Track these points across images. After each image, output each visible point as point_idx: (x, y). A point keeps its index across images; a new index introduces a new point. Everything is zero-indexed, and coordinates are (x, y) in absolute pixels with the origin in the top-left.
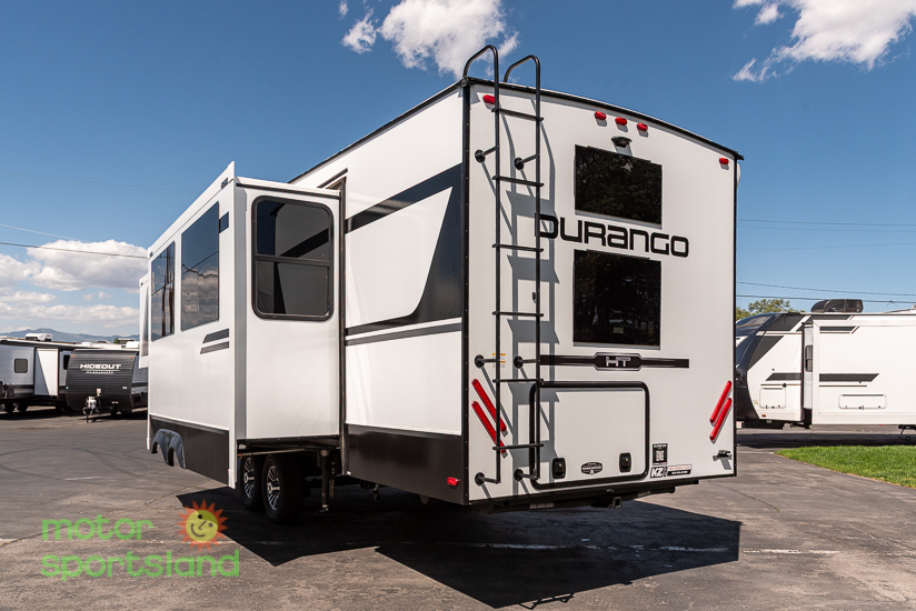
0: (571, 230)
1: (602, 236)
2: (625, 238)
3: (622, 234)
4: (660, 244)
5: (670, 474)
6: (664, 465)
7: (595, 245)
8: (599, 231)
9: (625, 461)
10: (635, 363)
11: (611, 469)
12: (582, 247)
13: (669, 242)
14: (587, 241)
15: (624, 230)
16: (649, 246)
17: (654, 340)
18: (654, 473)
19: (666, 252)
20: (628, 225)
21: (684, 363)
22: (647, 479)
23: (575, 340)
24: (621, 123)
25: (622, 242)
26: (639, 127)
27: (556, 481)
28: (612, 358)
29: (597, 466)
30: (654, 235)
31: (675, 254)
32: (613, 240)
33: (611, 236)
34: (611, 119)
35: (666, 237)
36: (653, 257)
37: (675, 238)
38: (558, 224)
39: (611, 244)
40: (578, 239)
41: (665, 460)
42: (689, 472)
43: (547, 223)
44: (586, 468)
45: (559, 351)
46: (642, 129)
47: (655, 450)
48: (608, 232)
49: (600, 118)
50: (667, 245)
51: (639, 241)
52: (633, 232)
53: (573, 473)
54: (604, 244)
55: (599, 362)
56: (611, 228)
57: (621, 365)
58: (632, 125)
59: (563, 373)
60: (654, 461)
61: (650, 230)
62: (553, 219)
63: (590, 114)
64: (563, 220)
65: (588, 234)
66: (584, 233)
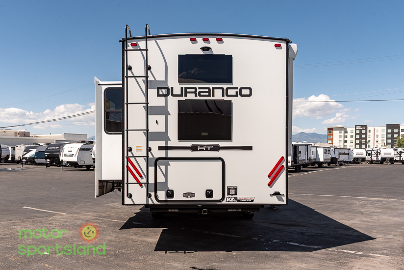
0: (177, 91)
1: (195, 92)
2: (209, 92)
3: (207, 90)
5: (239, 201)
6: (235, 196)
7: (191, 97)
8: (193, 90)
9: (209, 193)
10: (216, 148)
11: (201, 196)
12: (183, 98)
13: (238, 90)
14: (186, 96)
15: (209, 88)
16: (225, 92)
17: (229, 137)
18: (228, 200)
19: (236, 95)
20: (211, 86)
21: (250, 148)
22: (224, 202)
23: (179, 139)
24: (206, 40)
25: (207, 94)
26: (218, 40)
27: (168, 199)
28: (203, 146)
29: (193, 195)
30: (227, 89)
31: (242, 95)
32: (202, 94)
33: (200, 92)
34: (200, 40)
35: (237, 88)
36: (226, 98)
37: (241, 89)
38: (170, 91)
39: (200, 95)
40: (181, 95)
41: (236, 194)
42: (252, 201)
43: (164, 90)
44: (185, 195)
45: (170, 144)
46: (219, 40)
47: (229, 189)
48: (198, 90)
49: (193, 40)
50: (237, 92)
51: (218, 92)
52: (214, 88)
53: (178, 196)
54: (196, 96)
55: (194, 148)
56: (200, 88)
57: (207, 149)
58: (213, 40)
59: (172, 154)
60: (229, 194)
61: (225, 86)
62: (167, 88)
63: (188, 40)
64: (172, 88)
65: (186, 93)
66: (184, 92)
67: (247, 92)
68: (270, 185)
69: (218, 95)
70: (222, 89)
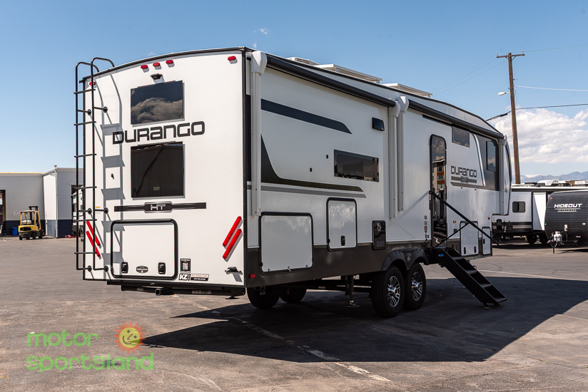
0: (131, 136)
1: (147, 135)
2: (161, 133)
3: (159, 131)
4: (184, 130)
5: (192, 279)
6: (188, 272)
7: (144, 141)
8: (145, 132)
9: (162, 268)
10: (169, 207)
11: (153, 272)
12: (135, 144)
13: (190, 127)
14: (139, 140)
15: (160, 128)
16: (177, 133)
17: (180, 192)
18: (181, 277)
19: (188, 134)
20: (162, 125)
21: (203, 206)
22: (177, 280)
23: (132, 197)
24: (157, 66)
25: (159, 135)
26: (168, 62)
27: (123, 274)
28: (155, 205)
29: (145, 269)
30: (180, 126)
31: (194, 134)
32: (154, 136)
33: (152, 134)
34: (150, 66)
35: (188, 124)
36: (178, 139)
37: (195, 124)
38: (124, 135)
39: (152, 138)
40: (134, 140)
41: (189, 269)
42: (207, 279)
43: (118, 136)
44: (139, 269)
45: (126, 203)
46: (170, 63)
47: (182, 262)
48: (151, 132)
49: (145, 68)
50: (189, 130)
51: (170, 132)
52: (166, 127)
53: (132, 271)
54: (148, 139)
55: (147, 208)
56: (152, 129)
57: (159, 209)
58: (163, 63)
59: (128, 215)
60: (182, 270)
61: (176, 123)
62: (122, 133)
64: (126, 132)
65: (139, 136)
66: (138, 135)
67: (198, 128)
68: (226, 256)
69: (170, 137)
70: (173, 126)
